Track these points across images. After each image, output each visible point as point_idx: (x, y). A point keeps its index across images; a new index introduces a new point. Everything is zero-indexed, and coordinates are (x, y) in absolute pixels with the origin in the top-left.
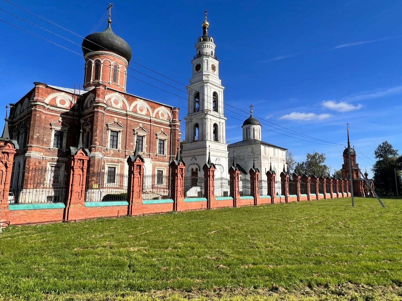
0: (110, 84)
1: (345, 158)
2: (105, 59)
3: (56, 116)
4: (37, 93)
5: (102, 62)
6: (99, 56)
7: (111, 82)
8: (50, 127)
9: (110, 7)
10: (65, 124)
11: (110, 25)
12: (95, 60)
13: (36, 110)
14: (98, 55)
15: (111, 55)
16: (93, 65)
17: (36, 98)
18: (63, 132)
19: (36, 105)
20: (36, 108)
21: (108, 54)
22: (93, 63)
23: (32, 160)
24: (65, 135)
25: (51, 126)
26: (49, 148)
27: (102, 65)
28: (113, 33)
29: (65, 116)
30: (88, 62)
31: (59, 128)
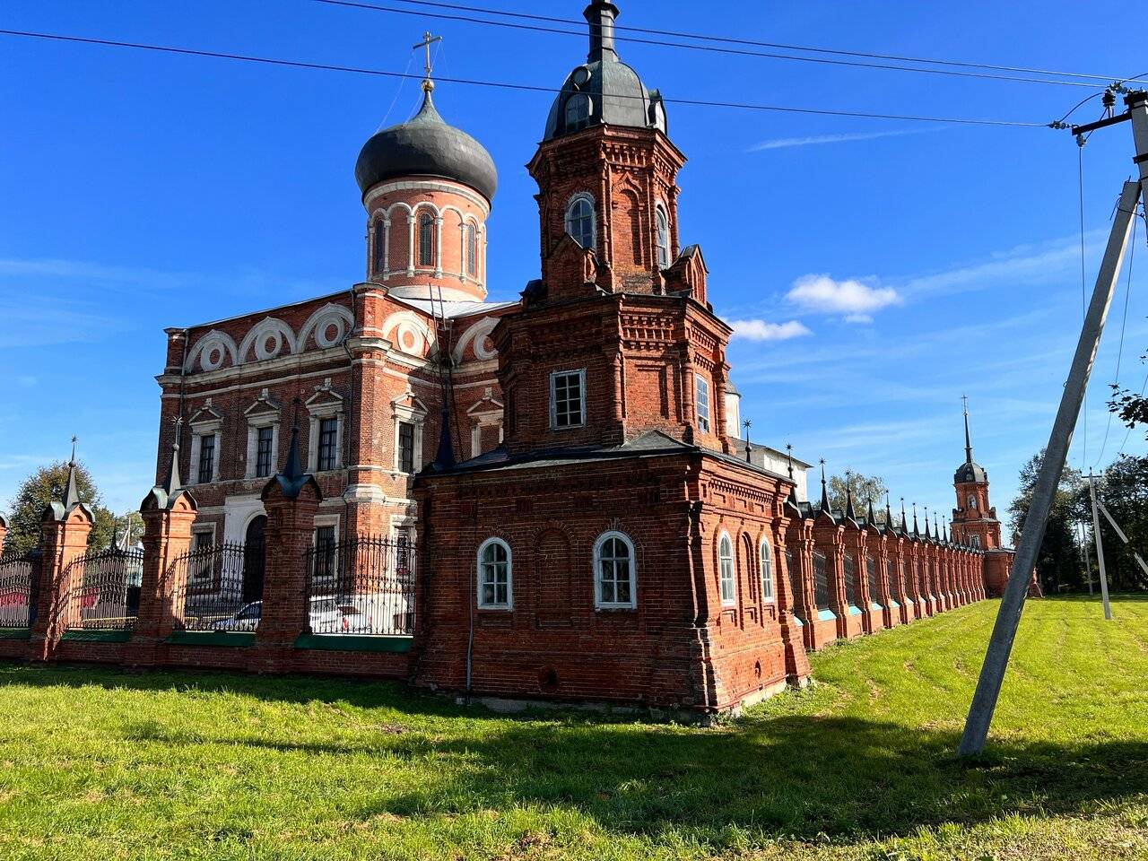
0: (462, 282)
1: (961, 493)
2: (449, 206)
3: (399, 380)
4: (369, 316)
5: (440, 214)
6: (432, 196)
7: (464, 275)
8: (391, 412)
9: (427, 42)
10: (420, 403)
11: (430, 97)
12: (419, 207)
13: (372, 366)
14: (429, 193)
15: (454, 192)
16: (413, 221)
17: (370, 329)
18: (412, 427)
19: (371, 351)
20: (371, 357)
21: (456, 190)
22: (413, 213)
23: (373, 508)
24: (419, 433)
25: (394, 408)
26: (392, 472)
27: (441, 223)
28: (443, 122)
29: (416, 380)
30: (394, 210)
31: (406, 415)
